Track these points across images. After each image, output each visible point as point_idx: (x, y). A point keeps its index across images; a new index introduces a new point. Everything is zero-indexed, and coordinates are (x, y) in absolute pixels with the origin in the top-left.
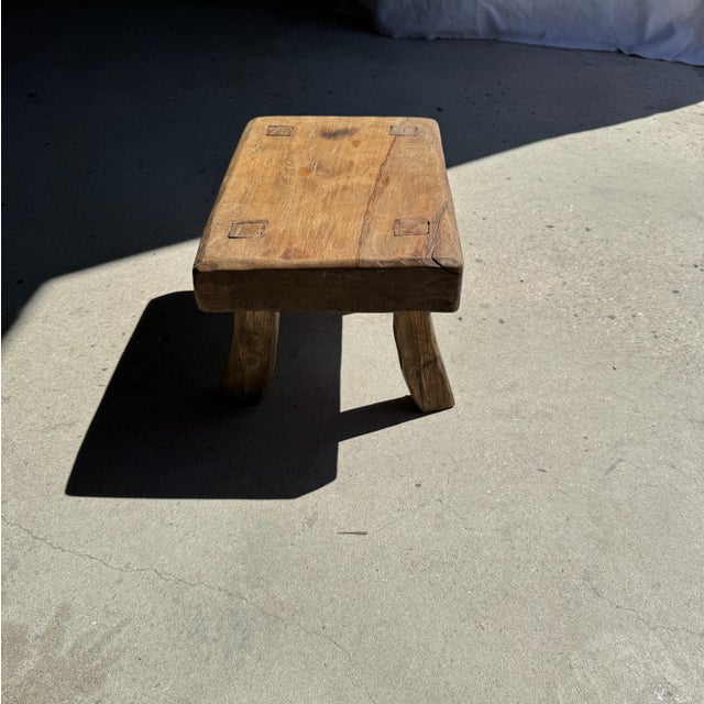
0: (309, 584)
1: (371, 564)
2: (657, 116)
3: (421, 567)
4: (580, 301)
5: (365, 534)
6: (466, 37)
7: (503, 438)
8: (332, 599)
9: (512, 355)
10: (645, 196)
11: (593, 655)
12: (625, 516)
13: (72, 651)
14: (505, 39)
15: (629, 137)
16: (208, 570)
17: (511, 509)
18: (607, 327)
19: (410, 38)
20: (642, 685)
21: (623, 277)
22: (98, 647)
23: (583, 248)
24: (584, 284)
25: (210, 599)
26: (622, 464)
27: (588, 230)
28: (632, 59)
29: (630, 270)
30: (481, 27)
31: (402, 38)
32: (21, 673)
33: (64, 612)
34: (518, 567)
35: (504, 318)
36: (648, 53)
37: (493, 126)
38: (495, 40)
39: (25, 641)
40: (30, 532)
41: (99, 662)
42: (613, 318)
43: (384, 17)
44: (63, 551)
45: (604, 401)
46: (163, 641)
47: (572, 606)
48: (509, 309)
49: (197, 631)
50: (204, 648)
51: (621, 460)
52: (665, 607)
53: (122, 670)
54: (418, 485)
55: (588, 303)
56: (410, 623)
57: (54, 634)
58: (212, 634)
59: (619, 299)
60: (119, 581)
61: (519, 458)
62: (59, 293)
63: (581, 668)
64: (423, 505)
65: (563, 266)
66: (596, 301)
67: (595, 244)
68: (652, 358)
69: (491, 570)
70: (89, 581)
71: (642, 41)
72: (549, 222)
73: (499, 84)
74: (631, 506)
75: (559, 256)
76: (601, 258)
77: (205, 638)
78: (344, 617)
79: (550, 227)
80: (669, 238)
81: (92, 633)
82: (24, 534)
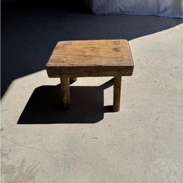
0: (84, 151)
1: (99, 146)
2: (164, 31)
3: (111, 146)
4: (147, 78)
5: (97, 138)
6: (115, 14)
7: (130, 113)
8: (90, 154)
9: (131, 92)
10: (162, 51)
11: (155, 165)
12: (162, 131)
13: (26, 171)
14: (124, 14)
15: (157, 37)
16: (59, 149)
17: (133, 130)
18: (154, 84)
19: (100, 15)
20: (168, 172)
21: (158, 72)
22: (33, 169)
23: (147, 65)
24: (148, 74)
25: (59, 156)
27: (148, 60)
28: (157, 17)
29: (159, 70)
30: (118, 11)
31: (98, 15)
32: (14, 177)
33: (24, 161)
34: (135, 144)
35: (128, 83)
36: (161, 15)
37: (123, 36)
38: (122, 14)
39: (15, 169)
40: (14, 142)
41: (33, 173)
42: (156, 82)
43: (94, 10)
44: (22, 146)
45: (154, 102)
46: (49, 167)
47: (149, 153)
48: (129, 81)
49: (57, 164)
50: (59, 168)
51: (160, 117)
52: (173, 152)
53: (39, 174)
54: (109, 126)
55: (149, 78)
56: (109, 159)
57: (22, 167)
58: (61, 164)
59: (157, 77)
60: (37, 153)
61: (134, 118)
62: (17, 83)
63: (153, 168)
64: (111, 130)
65: (142, 70)
66: (151, 78)
67: (150, 64)
68: (166, 91)
69: (129, 145)
70: (29, 153)
71: (159, 12)
72: (138, 59)
73: (124, 25)
74: (163, 128)
75: (141, 67)
76: (152, 67)
77: (59, 166)
78: (93, 159)
79: (139, 60)
80: (169, 61)
81: (31, 166)
82: (12, 143)
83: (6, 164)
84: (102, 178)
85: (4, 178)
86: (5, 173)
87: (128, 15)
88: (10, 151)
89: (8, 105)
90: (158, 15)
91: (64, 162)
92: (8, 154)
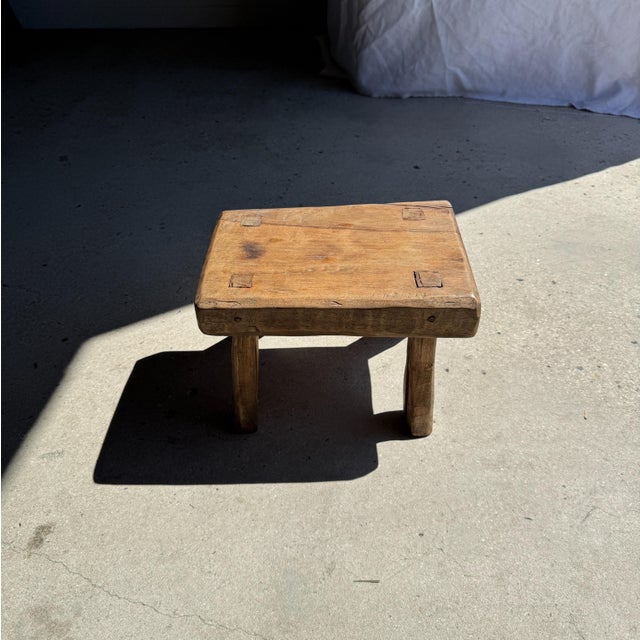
0: (333, 630)
1: (385, 611)
2: (609, 170)
3: (428, 613)
4: (552, 352)
5: (377, 582)
6: (436, 95)
7: (493, 488)
9: (496, 406)
10: (602, 248)
12: (602, 562)
14: (470, 96)
15: (585, 191)
16: (245, 616)
17: (503, 556)
18: (576, 377)
19: (386, 97)
21: (588, 329)
23: (550, 301)
24: (554, 335)
26: (598, 511)
27: (554, 283)
28: (583, 114)
29: (593, 322)
30: (449, 87)
31: (380, 98)
34: (512, 611)
35: (486, 369)
36: (598, 108)
37: (464, 182)
38: (461, 97)
40: (90, 581)
42: (581, 368)
43: (366, 76)
44: (119, 598)
45: (578, 450)
48: (490, 361)
51: (595, 508)
54: (421, 535)
55: (558, 354)
59: (585, 350)
60: (169, 627)
61: (508, 507)
62: (99, 350)
64: (426, 554)
65: (534, 318)
66: (565, 353)
67: (561, 296)
68: (617, 407)
69: (489, 616)
70: (143, 627)
71: (592, 98)
72: (520, 275)
73: (467, 141)
74: (607, 552)
75: (530, 309)
76: (567, 310)
79: (521, 280)
80: (626, 290)
82: (85, 582)
87: (483, 101)
88: (78, 614)
89: (68, 436)
90: (588, 108)
92: (69, 624)
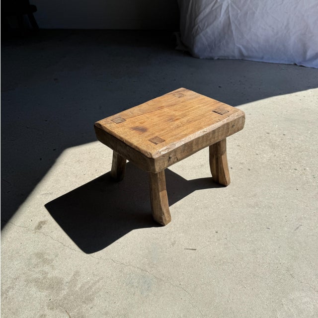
0: (174, 268)
1: (199, 261)
3: (219, 264)
4: (282, 163)
5: (195, 250)
6: (230, 58)
7: (251, 215)
8: (183, 274)
9: (254, 183)
10: (308, 122)
11: (292, 301)
12: (303, 247)
13: (81, 288)
14: (247, 59)
15: (301, 98)
16: (133, 260)
17: (256, 243)
18: (294, 173)
19: (206, 59)
20: (313, 313)
21: (300, 154)
22: (91, 288)
23: (282, 142)
24: (283, 156)
25: (134, 271)
26: (302, 227)
27: (284, 135)
28: (301, 67)
29: (303, 151)
30: (237, 54)
31: (203, 59)
32: (61, 296)
33: (77, 274)
34: (259, 265)
35: (250, 168)
36: (308, 65)
38: (242, 59)
39: (62, 284)
40: (62, 243)
41: (91, 293)
42: (296, 169)
43: (196, 50)
44: (76, 251)
45: (293, 202)
46: (117, 286)
47: (282, 281)
48: (252, 165)
49: (129, 283)
50: (132, 290)
51: (301, 225)
53: (100, 296)
54: (217, 232)
55: (285, 163)
56: (215, 284)
57: (74, 281)
58: (135, 284)
59: (298, 162)
60: (98, 263)
61: (258, 223)
62: (70, 155)
63: (287, 305)
64: (219, 240)
65: (274, 149)
66: (289, 163)
67: (287, 140)
68: (313, 186)
69: (248, 266)
70: (86, 263)
71: (305, 60)
72: (268, 131)
73: (244, 77)
74: (305, 243)
75: (272, 145)
76: (290, 146)
77: (133, 286)
78: (188, 281)
81: (88, 282)
82: (60, 244)
83: (49, 276)
84: (202, 312)
85: (46, 296)
86: (47, 289)
87: (252, 61)
88: (56, 256)
89: (55, 187)
90: (303, 65)
91: (141, 281)
92: (52, 260)
